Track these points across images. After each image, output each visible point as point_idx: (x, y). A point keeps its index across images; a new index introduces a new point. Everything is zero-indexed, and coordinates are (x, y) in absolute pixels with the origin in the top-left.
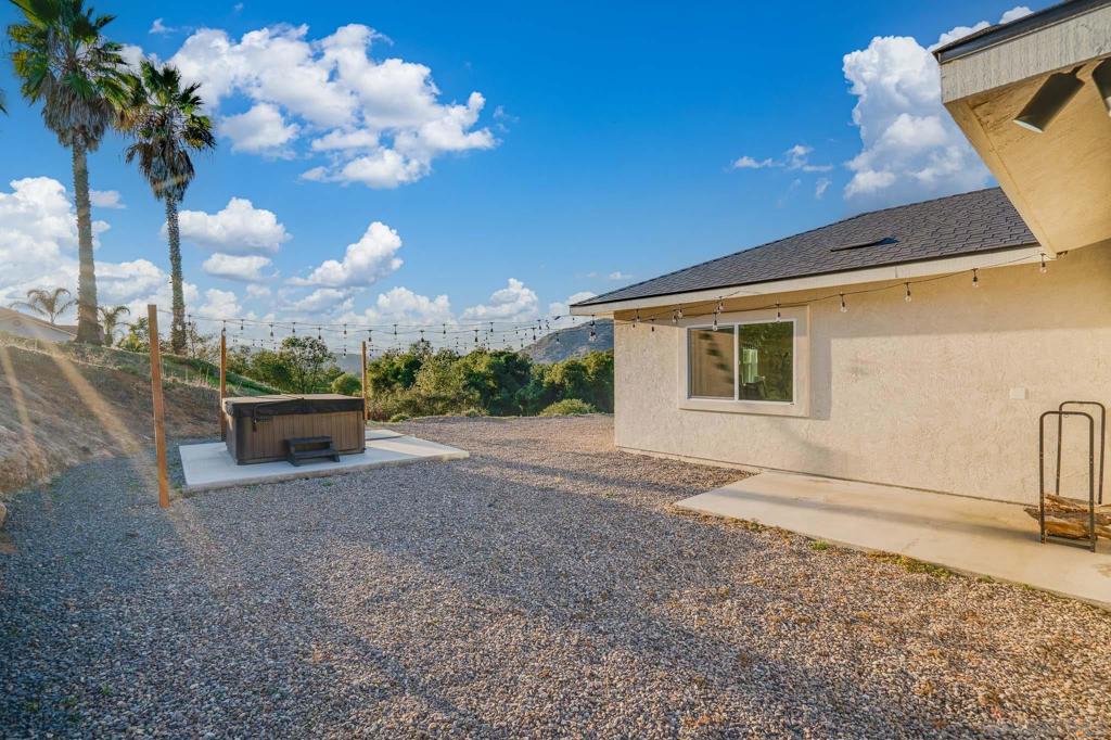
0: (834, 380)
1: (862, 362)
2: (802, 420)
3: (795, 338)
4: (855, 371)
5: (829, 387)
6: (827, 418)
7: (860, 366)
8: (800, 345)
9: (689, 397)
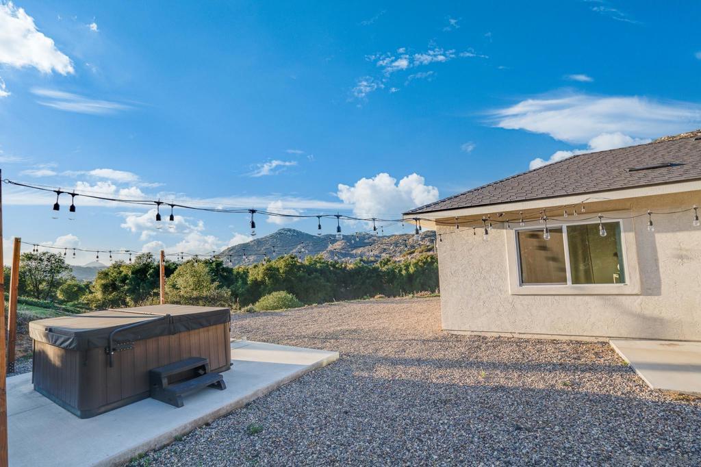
0: (661, 264)
1: (687, 250)
2: (635, 297)
3: (623, 235)
4: (681, 257)
5: (658, 269)
6: (659, 294)
7: (684, 253)
8: (627, 240)
9: (520, 285)
